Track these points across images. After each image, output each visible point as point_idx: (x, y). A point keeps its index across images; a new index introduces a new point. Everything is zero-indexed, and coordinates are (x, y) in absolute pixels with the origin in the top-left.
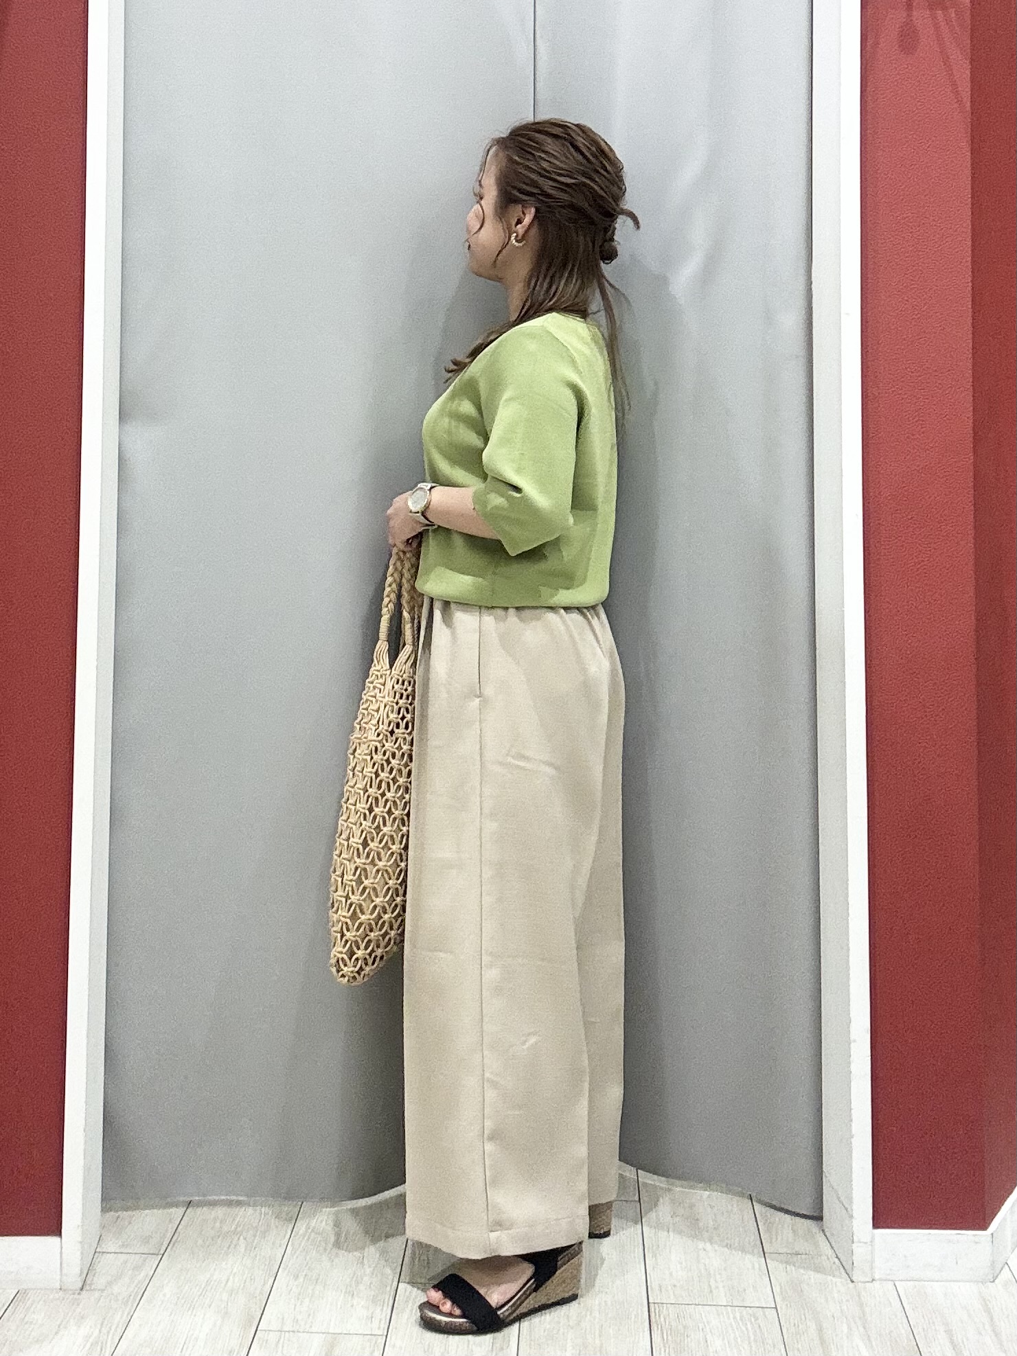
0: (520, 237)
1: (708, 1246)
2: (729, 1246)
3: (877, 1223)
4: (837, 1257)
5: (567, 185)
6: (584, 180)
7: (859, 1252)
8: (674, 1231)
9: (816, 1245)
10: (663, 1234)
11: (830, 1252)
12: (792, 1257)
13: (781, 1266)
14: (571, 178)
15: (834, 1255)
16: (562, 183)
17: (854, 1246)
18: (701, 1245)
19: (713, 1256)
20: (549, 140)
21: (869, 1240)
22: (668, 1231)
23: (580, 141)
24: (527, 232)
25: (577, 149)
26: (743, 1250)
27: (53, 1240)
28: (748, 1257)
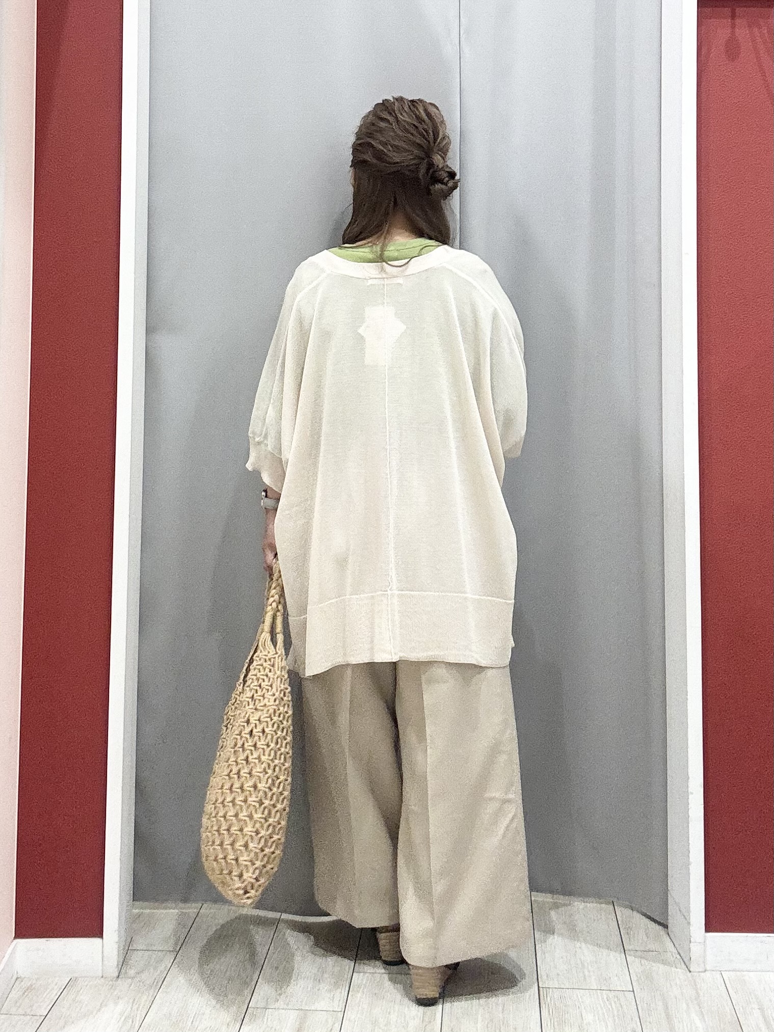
1: (583, 945)
2: (599, 946)
3: (709, 928)
4: (679, 953)
7: (695, 950)
9: (663, 943)
10: (550, 937)
11: (672, 949)
12: (644, 954)
13: (637, 960)
15: (677, 952)
17: (691, 944)
18: (578, 945)
19: (587, 953)
21: (702, 941)
26: (608, 948)
27: (97, 941)
28: (612, 954)
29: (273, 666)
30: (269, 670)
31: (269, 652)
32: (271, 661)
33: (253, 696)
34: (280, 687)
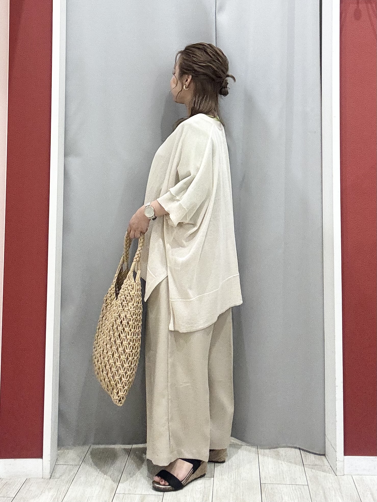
0: (187, 87)
1: (283, 462)
2: (291, 462)
3: (345, 454)
4: (331, 466)
5: (203, 66)
6: (209, 64)
7: (339, 465)
8: (270, 457)
9: (323, 461)
10: (266, 458)
11: (327, 464)
12: (314, 466)
13: (310, 470)
14: (205, 63)
15: (330, 466)
16: (201, 66)
17: (337, 462)
18: (280, 462)
19: (284, 466)
20: (197, 50)
21: (342, 460)
22: (268, 457)
23: (209, 50)
24: (189, 85)
25: (207, 53)
26: (296, 463)
27: (40, 460)
28: (298, 466)
29: (133, 289)
30: (130, 291)
31: (131, 282)
32: (132, 286)
33: (122, 302)
34: (136, 300)
